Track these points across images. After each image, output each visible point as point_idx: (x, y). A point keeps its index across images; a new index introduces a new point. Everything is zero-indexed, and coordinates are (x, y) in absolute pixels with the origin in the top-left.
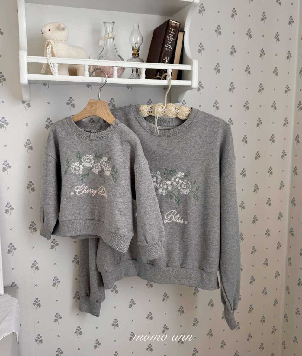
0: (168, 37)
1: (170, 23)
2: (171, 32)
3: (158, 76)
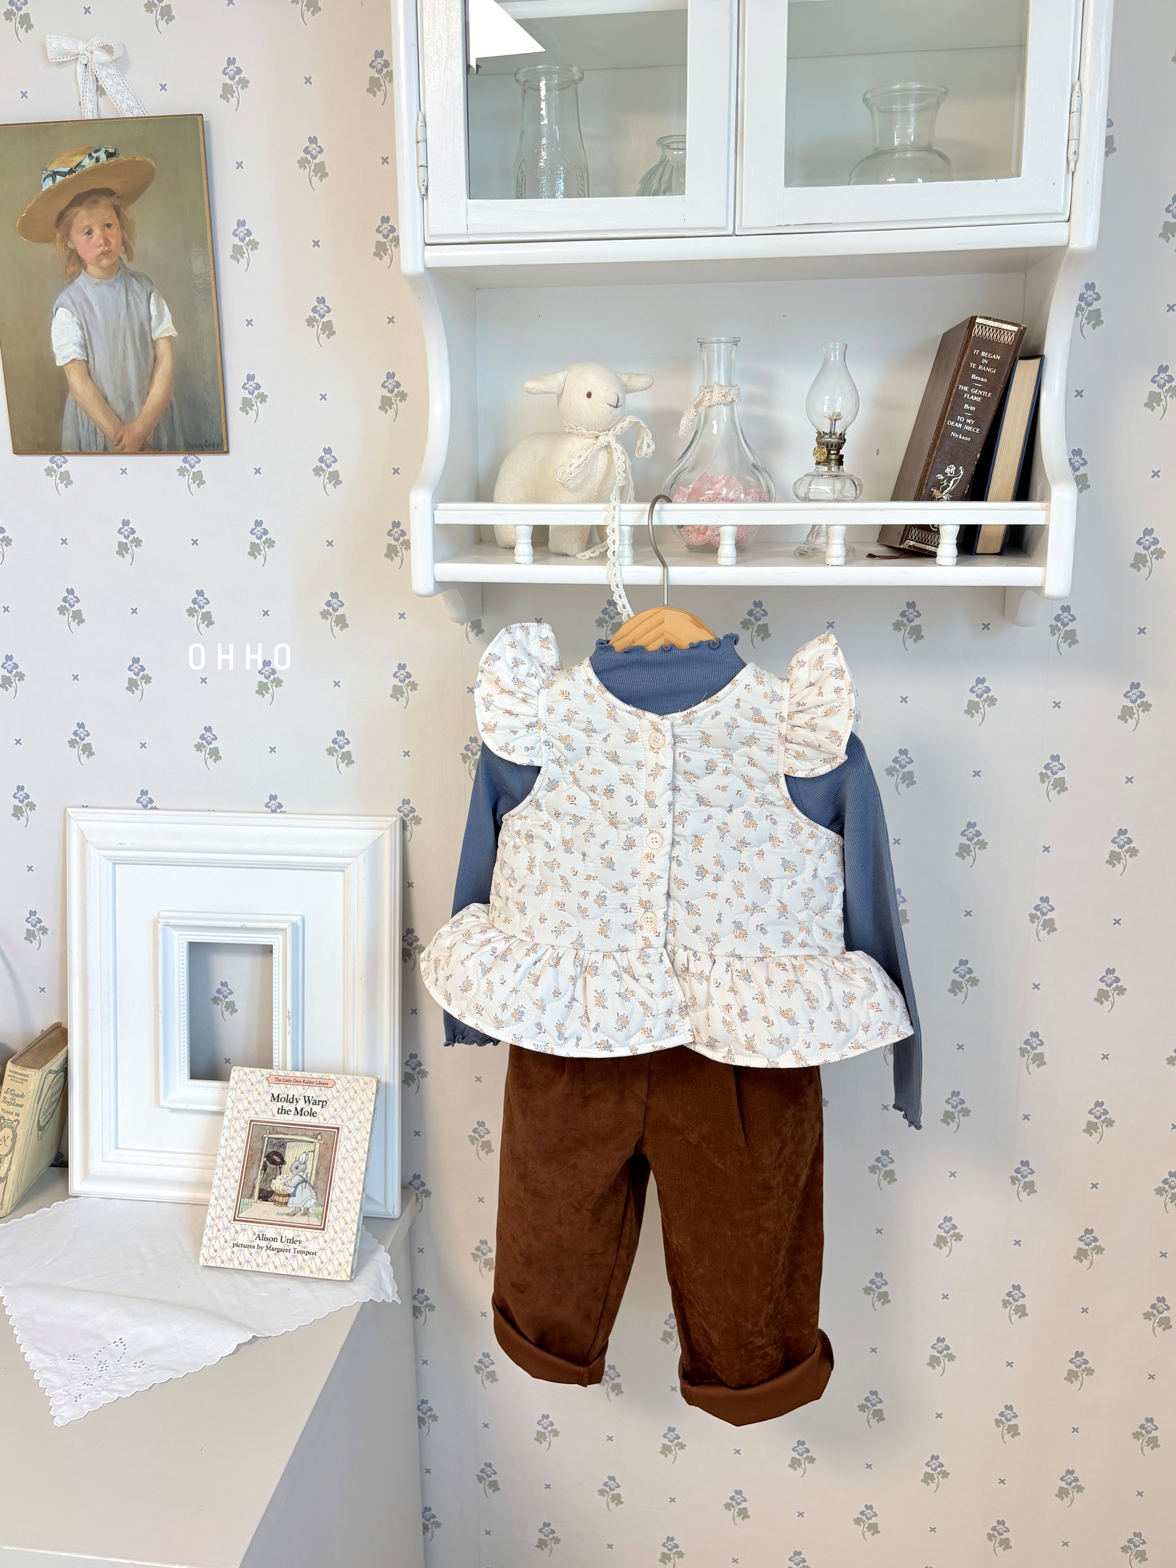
0: (966, 389)
1: (976, 330)
2: (980, 367)
3: (912, 543)
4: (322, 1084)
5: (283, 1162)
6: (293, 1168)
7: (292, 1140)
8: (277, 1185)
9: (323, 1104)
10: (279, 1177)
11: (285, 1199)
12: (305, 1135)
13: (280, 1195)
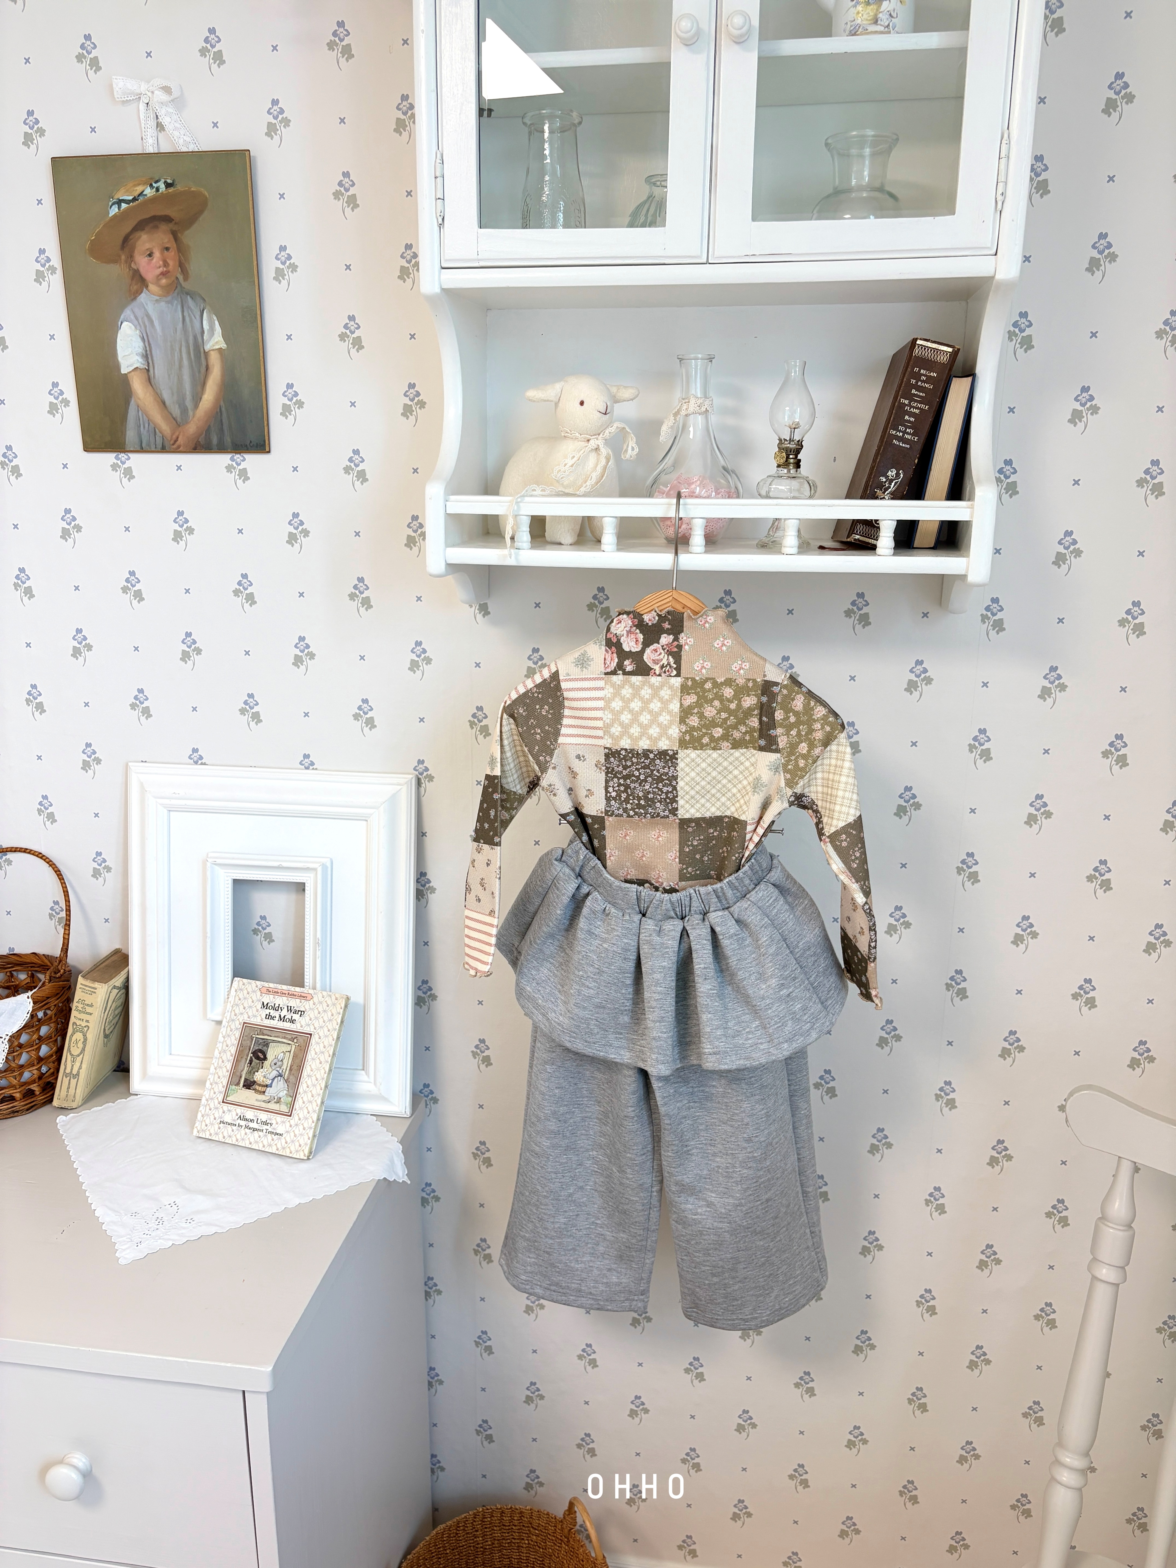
0: (907, 402)
1: (916, 351)
2: (919, 383)
3: (857, 537)
4: (302, 997)
5: (265, 1058)
6: (273, 1064)
7: (274, 1041)
8: (259, 1077)
9: (302, 1013)
10: (261, 1070)
11: (263, 1089)
12: (285, 1038)
13: (260, 1085)
